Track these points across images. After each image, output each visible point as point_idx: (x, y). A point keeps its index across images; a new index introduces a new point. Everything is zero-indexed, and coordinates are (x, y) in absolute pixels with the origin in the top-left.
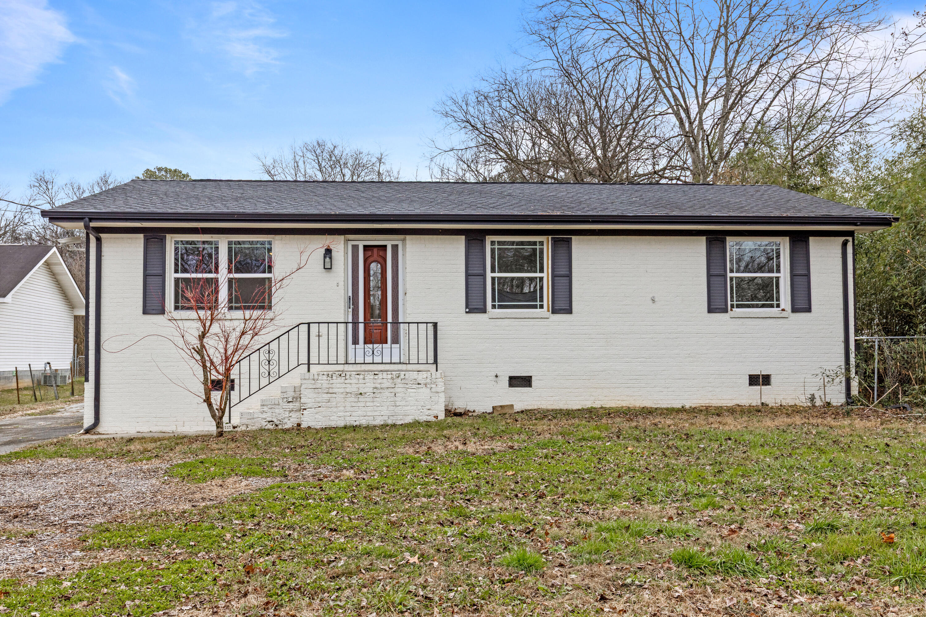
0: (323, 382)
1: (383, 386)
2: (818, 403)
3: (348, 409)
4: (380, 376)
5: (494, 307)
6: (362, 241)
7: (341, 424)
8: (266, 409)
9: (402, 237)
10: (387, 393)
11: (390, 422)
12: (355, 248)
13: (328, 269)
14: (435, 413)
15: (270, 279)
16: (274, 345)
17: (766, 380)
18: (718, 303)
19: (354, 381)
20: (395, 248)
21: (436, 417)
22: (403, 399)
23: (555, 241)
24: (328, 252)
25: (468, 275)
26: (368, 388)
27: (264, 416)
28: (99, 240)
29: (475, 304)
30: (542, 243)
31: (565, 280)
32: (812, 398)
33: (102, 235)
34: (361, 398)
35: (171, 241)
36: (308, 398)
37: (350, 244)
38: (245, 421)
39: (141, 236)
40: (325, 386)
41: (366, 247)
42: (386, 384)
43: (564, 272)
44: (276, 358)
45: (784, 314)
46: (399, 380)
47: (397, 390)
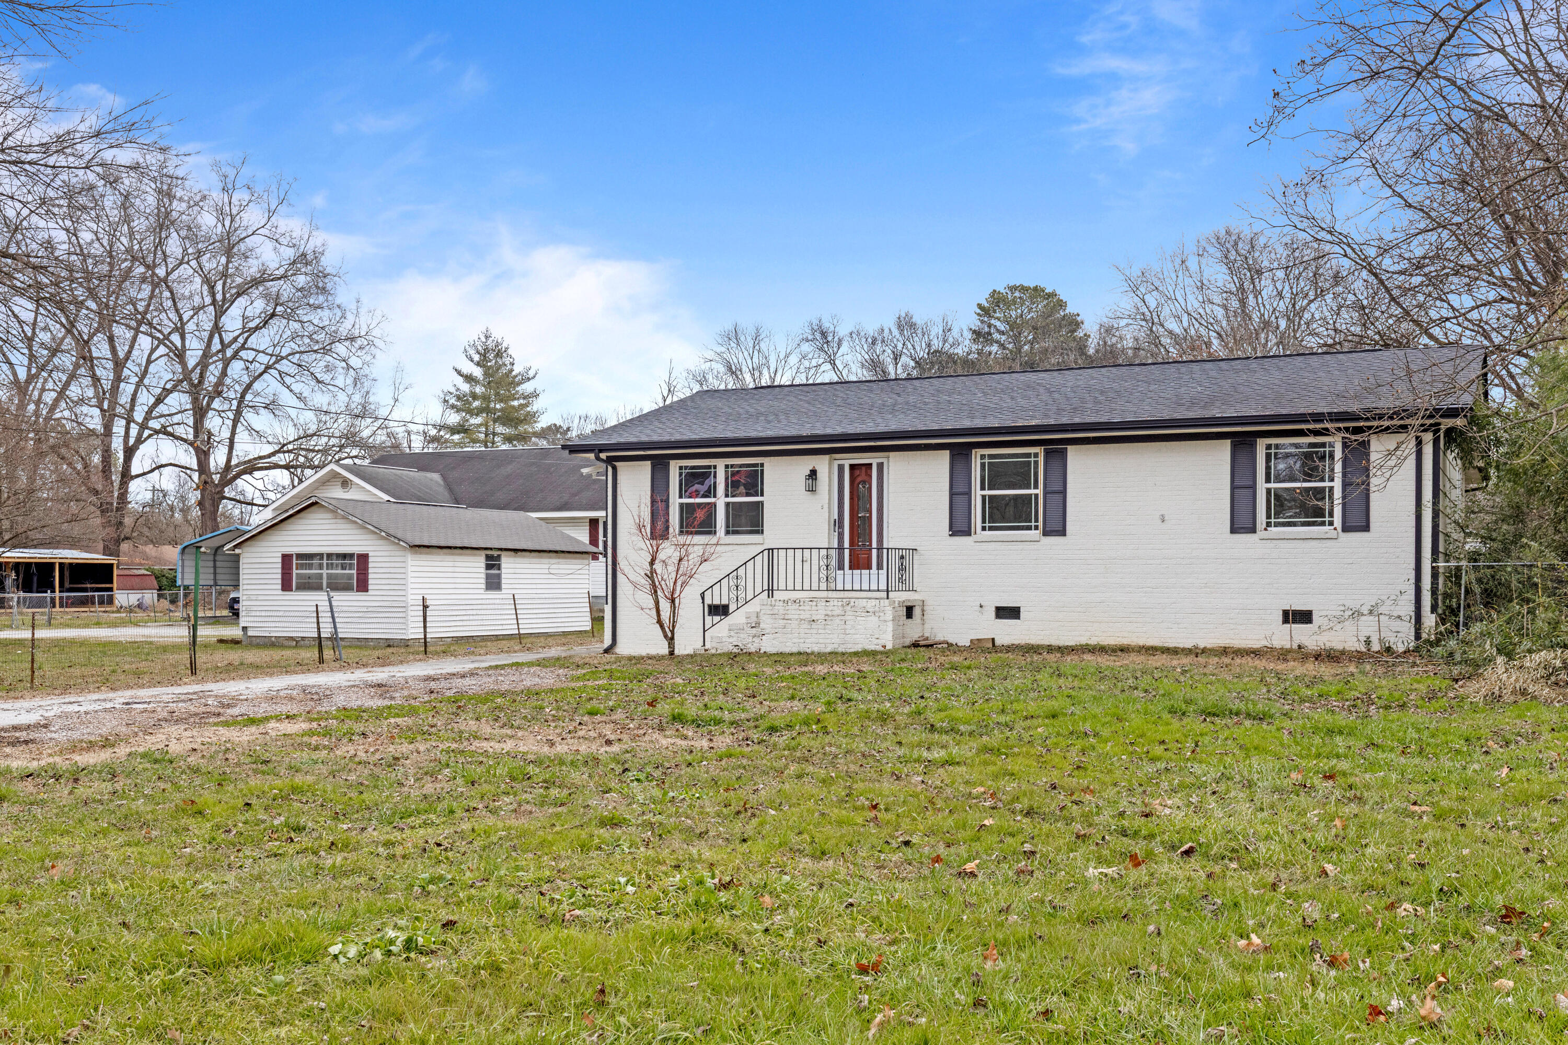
0: (780, 608)
1: (835, 613)
2: (1376, 647)
3: (802, 635)
4: (831, 603)
5: (984, 529)
6: (848, 460)
7: (795, 650)
8: (732, 633)
9: (886, 454)
10: (837, 621)
11: (840, 650)
12: (841, 468)
13: (812, 490)
14: (882, 642)
15: (762, 503)
16: (741, 572)
17: (1304, 617)
18: (1244, 521)
19: (807, 608)
20: (880, 466)
21: (884, 647)
22: (853, 627)
23: (1048, 453)
24: (813, 474)
25: (952, 495)
26: (820, 616)
27: (731, 640)
28: (615, 469)
29: (959, 525)
30: (1036, 455)
31: (1059, 497)
32: (1368, 642)
33: (617, 464)
34: (814, 625)
35: (674, 467)
36: (767, 623)
37: (836, 463)
38: (714, 645)
39: (649, 463)
40: (782, 612)
41: (852, 467)
42: (838, 611)
43: (1057, 487)
44: (743, 583)
45: (1333, 534)
46: (848, 608)
47: (847, 618)
